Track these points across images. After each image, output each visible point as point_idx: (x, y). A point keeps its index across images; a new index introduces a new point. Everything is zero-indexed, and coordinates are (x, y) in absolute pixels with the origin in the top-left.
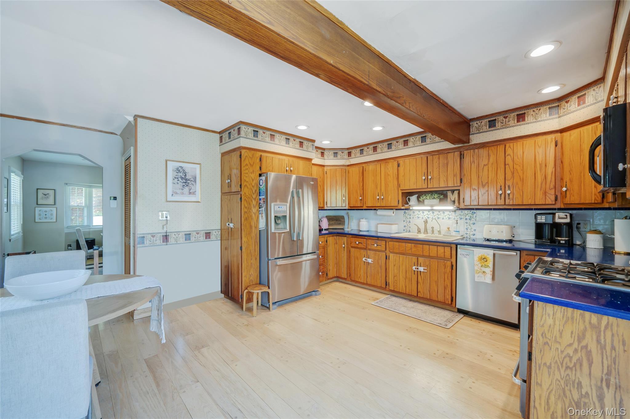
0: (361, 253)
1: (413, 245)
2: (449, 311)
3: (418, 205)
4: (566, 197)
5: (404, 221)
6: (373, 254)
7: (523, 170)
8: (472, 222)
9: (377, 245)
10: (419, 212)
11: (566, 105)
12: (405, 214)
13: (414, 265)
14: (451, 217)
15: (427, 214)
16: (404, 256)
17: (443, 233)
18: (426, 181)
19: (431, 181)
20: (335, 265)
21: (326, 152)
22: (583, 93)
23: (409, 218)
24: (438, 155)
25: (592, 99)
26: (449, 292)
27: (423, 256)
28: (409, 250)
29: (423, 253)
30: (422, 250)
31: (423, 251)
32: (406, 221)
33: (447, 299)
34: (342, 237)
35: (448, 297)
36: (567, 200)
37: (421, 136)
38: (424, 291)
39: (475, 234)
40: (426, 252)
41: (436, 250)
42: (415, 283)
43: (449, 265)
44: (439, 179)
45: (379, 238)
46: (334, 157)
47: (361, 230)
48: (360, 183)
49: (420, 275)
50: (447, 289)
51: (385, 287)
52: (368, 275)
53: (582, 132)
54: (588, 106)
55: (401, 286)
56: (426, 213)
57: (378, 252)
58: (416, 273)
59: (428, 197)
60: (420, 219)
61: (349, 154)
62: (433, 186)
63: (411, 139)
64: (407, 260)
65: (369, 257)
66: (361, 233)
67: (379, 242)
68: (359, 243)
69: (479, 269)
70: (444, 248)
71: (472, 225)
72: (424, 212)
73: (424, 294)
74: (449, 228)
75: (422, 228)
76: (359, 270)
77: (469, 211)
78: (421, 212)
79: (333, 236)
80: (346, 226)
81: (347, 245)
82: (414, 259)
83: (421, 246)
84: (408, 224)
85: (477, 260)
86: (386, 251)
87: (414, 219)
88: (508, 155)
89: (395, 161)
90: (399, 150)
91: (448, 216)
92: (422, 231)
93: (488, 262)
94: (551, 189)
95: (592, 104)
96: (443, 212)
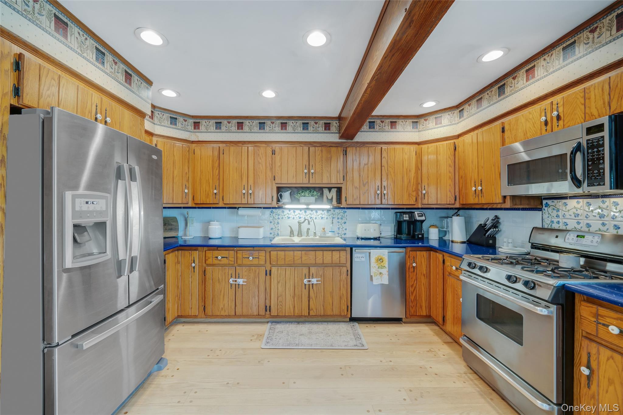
0: (225, 273)
1: (303, 252)
2: (343, 323)
3: (291, 203)
4: (424, 199)
5: (271, 222)
6: (246, 271)
7: (394, 173)
8: (343, 221)
9: (253, 258)
10: (290, 211)
11: (425, 122)
12: (272, 214)
13: (305, 277)
14: (323, 216)
15: (299, 213)
16: (292, 268)
17: (318, 234)
18: (307, 175)
19: (313, 175)
20: (176, 298)
21: (157, 112)
22: (440, 115)
23: (277, 218)
24: (321, 147)
25: (447, 121)
26: (345, 301)
27: (316, 265)
28: (298, 259)
29: (316, 260)
30: (314, 257)
31: (315, 259)
32: (273, 222)
33: (343, 310)
34: (190, 252)
35: (343, 308)
36: (425, 201)
37: (302, 122)
38: (317, 307)
39: (346, 234)
40: (320, 259)
41: (331, 256)
42: (305, 299)
43: (344, 272)
44: (322, 175)
45: (255, 248)
46: (171, 123)
47: (211, 236)
48: (214, 171)
49: (313, 288)
50: (343, 299)
51: (264, 314)
52: (237, 304)
53: (438, 147)
54: (444, 126)
55: (288, 307)
56: (297, 212)
57: (254, 267)
58: (307, 287)
59: (307, 194)
60: (290, 219)
61: (196, 125)
62: (315, 181)
63: (290, 123)
64: (296, 272)
65: (239, 277)
66: (212, 242)
67: (256, 254)
68: (222, 257)
69: (377, 272)
70: (340, 253)
71: (343, 224)
72: (296, 211)
73: (317, 311)
74: (324, 229)
75: (296, 229)
76: (222, 297)
77: (341, 210)
78: (292, 211)
79: (172, 252)
80: (180, 233)
81: (199, 263)
82: (305, 270)
83: (313, 253)
84: (277, 226)
85: (375, 262)
86: (266, 265)
87: (283, 219)
88: (384, 158)
89: (268, 146)
90: (274, 133)
91: (321, 215)
92: (296, 233)
93: (384, 262)
94: (413, 192)
95: (447, 126)
96: (316, 211)
